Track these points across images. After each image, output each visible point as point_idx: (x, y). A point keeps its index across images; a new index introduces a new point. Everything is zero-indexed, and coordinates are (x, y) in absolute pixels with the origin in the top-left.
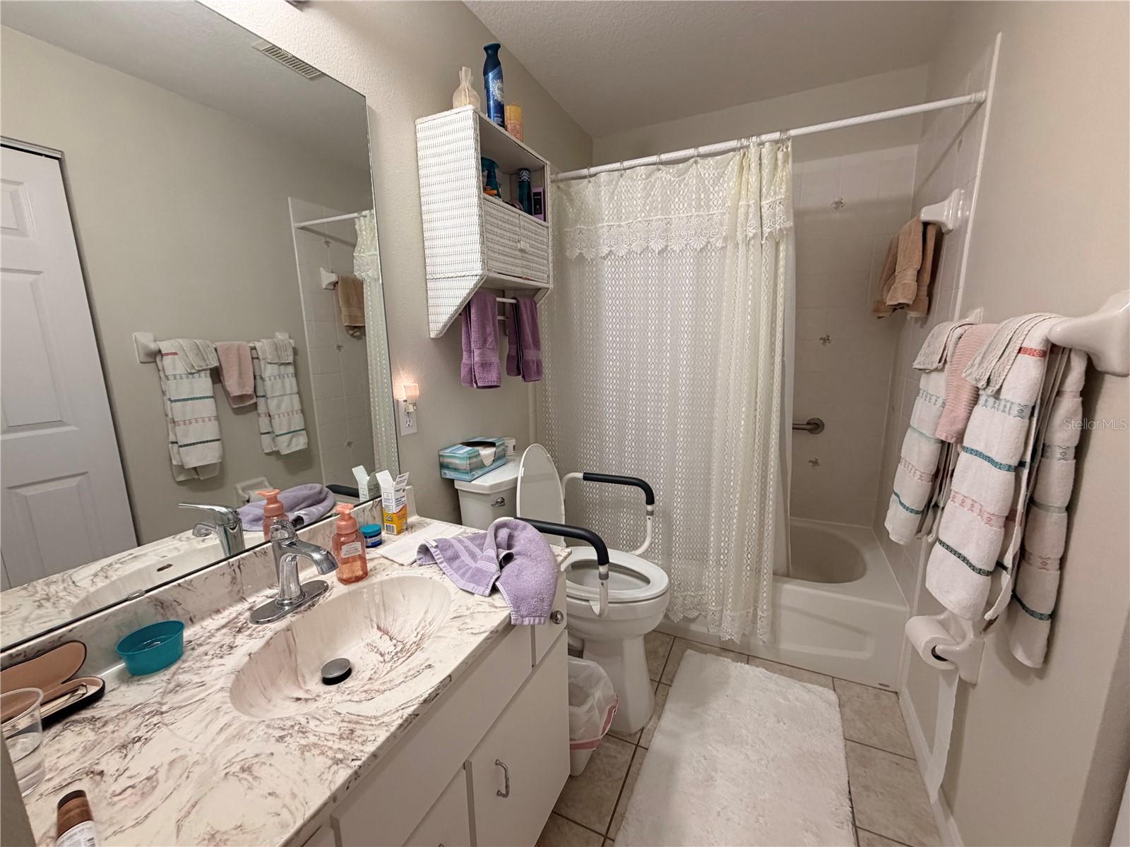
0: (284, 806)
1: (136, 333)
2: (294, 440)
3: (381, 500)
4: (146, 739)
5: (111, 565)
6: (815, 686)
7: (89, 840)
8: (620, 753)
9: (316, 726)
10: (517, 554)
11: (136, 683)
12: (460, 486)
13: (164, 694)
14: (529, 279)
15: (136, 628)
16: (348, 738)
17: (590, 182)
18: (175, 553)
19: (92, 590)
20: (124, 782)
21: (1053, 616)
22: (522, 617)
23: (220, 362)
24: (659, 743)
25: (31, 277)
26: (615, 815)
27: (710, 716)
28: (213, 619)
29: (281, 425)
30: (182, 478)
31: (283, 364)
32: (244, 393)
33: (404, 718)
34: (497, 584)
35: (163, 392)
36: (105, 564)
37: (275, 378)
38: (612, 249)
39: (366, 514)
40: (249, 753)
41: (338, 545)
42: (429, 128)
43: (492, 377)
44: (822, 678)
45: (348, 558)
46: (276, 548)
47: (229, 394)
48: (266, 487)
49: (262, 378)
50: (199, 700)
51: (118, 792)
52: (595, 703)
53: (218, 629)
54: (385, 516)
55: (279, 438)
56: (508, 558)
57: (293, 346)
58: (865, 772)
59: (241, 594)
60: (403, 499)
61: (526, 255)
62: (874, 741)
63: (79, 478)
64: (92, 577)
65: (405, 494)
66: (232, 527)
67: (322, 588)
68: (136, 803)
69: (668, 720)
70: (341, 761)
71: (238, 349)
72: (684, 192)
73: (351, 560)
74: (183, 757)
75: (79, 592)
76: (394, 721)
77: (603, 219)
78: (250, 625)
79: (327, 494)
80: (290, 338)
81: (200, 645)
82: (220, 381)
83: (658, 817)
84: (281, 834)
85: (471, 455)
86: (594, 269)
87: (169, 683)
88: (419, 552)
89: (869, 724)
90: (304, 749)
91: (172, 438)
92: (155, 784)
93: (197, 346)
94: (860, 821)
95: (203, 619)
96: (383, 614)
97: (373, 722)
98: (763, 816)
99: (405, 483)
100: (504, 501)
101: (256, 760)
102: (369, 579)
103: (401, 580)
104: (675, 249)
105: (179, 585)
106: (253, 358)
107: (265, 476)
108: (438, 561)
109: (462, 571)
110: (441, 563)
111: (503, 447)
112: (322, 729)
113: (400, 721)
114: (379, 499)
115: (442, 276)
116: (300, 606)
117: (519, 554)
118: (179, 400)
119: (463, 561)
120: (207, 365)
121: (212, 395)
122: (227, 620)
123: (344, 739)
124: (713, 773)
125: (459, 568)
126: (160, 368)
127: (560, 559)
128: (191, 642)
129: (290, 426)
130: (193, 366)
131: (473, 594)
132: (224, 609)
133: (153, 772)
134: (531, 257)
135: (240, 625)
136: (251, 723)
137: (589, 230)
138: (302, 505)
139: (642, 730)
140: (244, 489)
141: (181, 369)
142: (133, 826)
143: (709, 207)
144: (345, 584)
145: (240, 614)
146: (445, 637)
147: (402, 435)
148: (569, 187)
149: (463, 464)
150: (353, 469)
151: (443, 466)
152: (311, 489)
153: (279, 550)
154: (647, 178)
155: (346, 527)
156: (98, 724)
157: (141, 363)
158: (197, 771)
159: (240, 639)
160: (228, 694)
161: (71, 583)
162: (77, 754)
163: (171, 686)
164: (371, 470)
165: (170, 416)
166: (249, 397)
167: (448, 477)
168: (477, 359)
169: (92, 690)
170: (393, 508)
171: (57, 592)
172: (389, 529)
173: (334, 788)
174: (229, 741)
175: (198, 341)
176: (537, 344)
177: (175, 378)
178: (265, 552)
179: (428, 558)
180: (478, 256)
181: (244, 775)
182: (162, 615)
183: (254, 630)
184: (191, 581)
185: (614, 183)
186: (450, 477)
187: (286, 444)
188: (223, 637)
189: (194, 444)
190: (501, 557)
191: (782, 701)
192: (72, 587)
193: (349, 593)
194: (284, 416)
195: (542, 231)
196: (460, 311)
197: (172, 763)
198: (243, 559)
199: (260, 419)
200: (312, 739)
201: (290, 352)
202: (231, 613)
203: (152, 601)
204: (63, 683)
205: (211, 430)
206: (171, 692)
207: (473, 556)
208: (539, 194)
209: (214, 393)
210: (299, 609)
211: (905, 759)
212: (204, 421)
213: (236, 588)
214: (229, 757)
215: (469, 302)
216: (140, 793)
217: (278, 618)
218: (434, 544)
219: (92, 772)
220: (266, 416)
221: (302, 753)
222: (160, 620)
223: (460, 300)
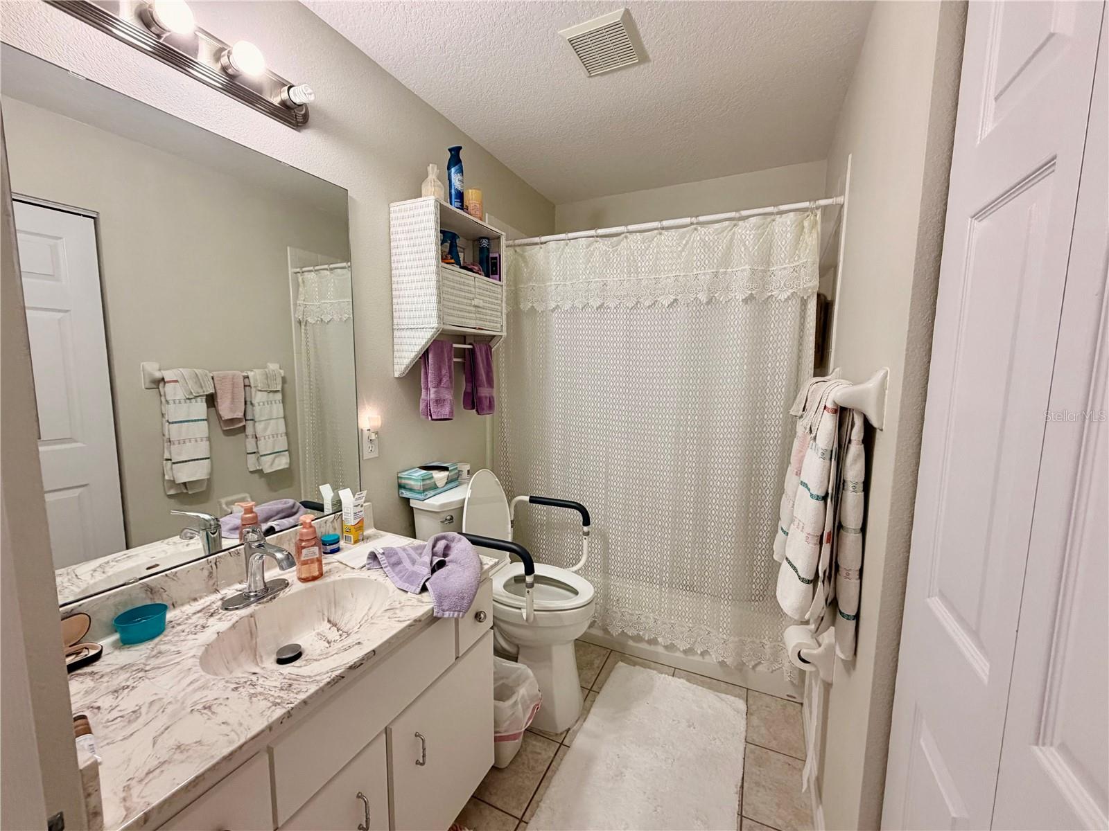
0: (233, 730)
1: (145, 363)
2: (277, 461)
3: (342, 514)
4: (133, 687)
5: (108, 562)
6: (728, 696)
7: (90, 745)
8: (545, 750)
9: (264, 681)
10: (449, 562)
11: (126, 649)
12: (415, 504)
13: (148, 658)
14: (482, 329)
15: (129, 608)
16: (286, 690)
17: (541, 248)
18: (163, 555)
19: (92, 582)
20: (115, 714)
21: (857, 617)
22: (444, 611)
23: (215, 389)
24: (580, 742)
25: (61, 315)
26: (532, 803)
27: (629, 720)
28: (191, 605)
29: (264, 447)
30: (172, 492)
31: (271, 391)
32: (235, 417)
33: (332, 677)
34: (426, 584)
35: (162, 414)
36: (103, 562)
37: (264, 404)
38: (559, 304)
39: (328, 525)
40: (210, 698)
41: (300, 549)
42: (401, 211)
43: (445, 411)
44: (737, 690)
45: (308, 560)
46: (248, 548)
47: (221, 417)
48: (247, 501)
49: (252, 404)
50: (175, 663)
51: (111, 720)
52: (519, 699)
53: (194, 614)
54: (344, 527)
55: (263, 458)
56: (441, 564)
57: (283, 375)
58: (760, 771)
59: (215, 587)
60: (361, 514)
61: (480, 310)
62: (774, 745)
63: (80, 490)
64: (91, 572)
65: (362, 509)
66: (213, 532)
67: (284, 584)
68: (124, 726)
69: (592, 722)
70: (279, 704)
71: (233, 378)
72: (617, 260)
73: (309, 562)
74: (160, 699)
75: (80, 583)
76: (323, 679)
77: (551, 279)
78: (221, 611)
79: (299, 508)
80: (280, 368)
81: (179, 624)
82: (214, 406)
83: (569, 806)
84: (228, 746)
85: (425, 478)
86: (544, 320)
87: (152, 651)
88: (368, 558)
89: (771, 730)
90: (251, 696)
91: (167, 456)
92: (138, 715)
93: (197, 375)
94: (746, 812)
95: (182, 605)
96: (333, 609)
97: (308, 679)
98: (662, 807)
99: (363, 500)
100: (453, 519)
101: (215, 702)
102: (324, 579)
103: (351, 580)
104: (610, 306)
105: (166, 575)
106: (245, 386)
107: (249, 493)
108: (383, 566)
109: (401, 574)
110: (386, 567)
111: (456, 471)
112: (268, 683)
113: (328, 680)
114: (340, 513)
115: (406, 327)
116: (263, 598)
117: (451, 561)
118: (176, 422)
119: (404, 566)
120: (204, 392)
121: (205, 418)
122: (202, 607)
123: (283, 690)
124: (624, 770)
125: (400, 572)
126: (162, 393)
127: (486, 567)
128: (172, 622)
129: (274, 448)
130: (191, 393)
131: (407, 592)
132: (201, 598)
133: (137, 708)
134: (484, 311)
135: (212, 611)
136: (214, 680)
137: (540, 287)
138: (275, 518)
139: (568, 730)
140: (228, 504)
141: (180, 395)
142: (121, 740)
143: (638, 273)
144: (303, 582)
145: (213, 602)
146: (377, 624)
147: (364, 458)
148: (524, 251)
149: (417, 485)
150: (320, 487)
151: (401, 486)
152: (285, 503)
153: (249, 552)
154: (587, 248)
155: (307, 534)
156: (97, 676)
157: (147, 389)
158: (170, 709)
159: (212, 621)
160: (198, 660)
161: (74, 576)
162: (80, 695)
163: (154, 653)
164: (336, 488)
165: (167, 436)
166: (239, 420)
167: (404, 496)
168: (432, 396)
169: (92, 652)
170: (351, 521)
171: (63, 583)
172: (347, 538)
173: (271, 720)
174: (195, 691)
175: (198, 371)
176: (490, 382)
177: (174, 403)
178: (238, 553)
179: (376, 563)
180: (435, 313)
181: (205, 711)
182: (151, 599)
183: (223, 615)
184: (176, 573)
185: (560, 250)
186: (407, 497)
187: (269, 463)
188: (198, 620)
189: (186, 461)
190: (434, 563)
191: (696, 708)
192: (75, 579)
193: (306, 590)
194: (269, 438)
195: (496, 289)
196: (420, 356)
197: (152, 703)
198: (219, 557)
199: (247, 440)
200: (259, 689)
201: (279, 381)
202: (205, 602)
203: (144, 587)
204: (70, 646)
205: (202, 449)
206: (154, 657)
207: (413, 562)
208: (496, 258)
209: (208, 416)
210: (262, 601)
211: (797, 760)
212: (196, 441)
213: (211, 582)
214: (195, 700)
215: (427, 349)
216: (127, 720)
217: (244, 607)
218: (381, 551)
219: (92, 707)
220: (253, 438)
221: (251, 698)
222: (149, 602)
223: (420, 347)
